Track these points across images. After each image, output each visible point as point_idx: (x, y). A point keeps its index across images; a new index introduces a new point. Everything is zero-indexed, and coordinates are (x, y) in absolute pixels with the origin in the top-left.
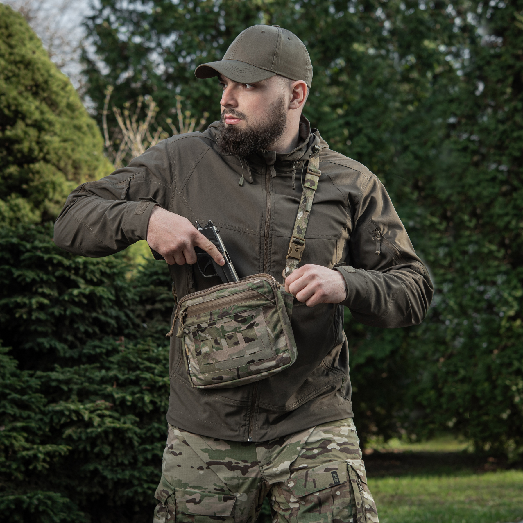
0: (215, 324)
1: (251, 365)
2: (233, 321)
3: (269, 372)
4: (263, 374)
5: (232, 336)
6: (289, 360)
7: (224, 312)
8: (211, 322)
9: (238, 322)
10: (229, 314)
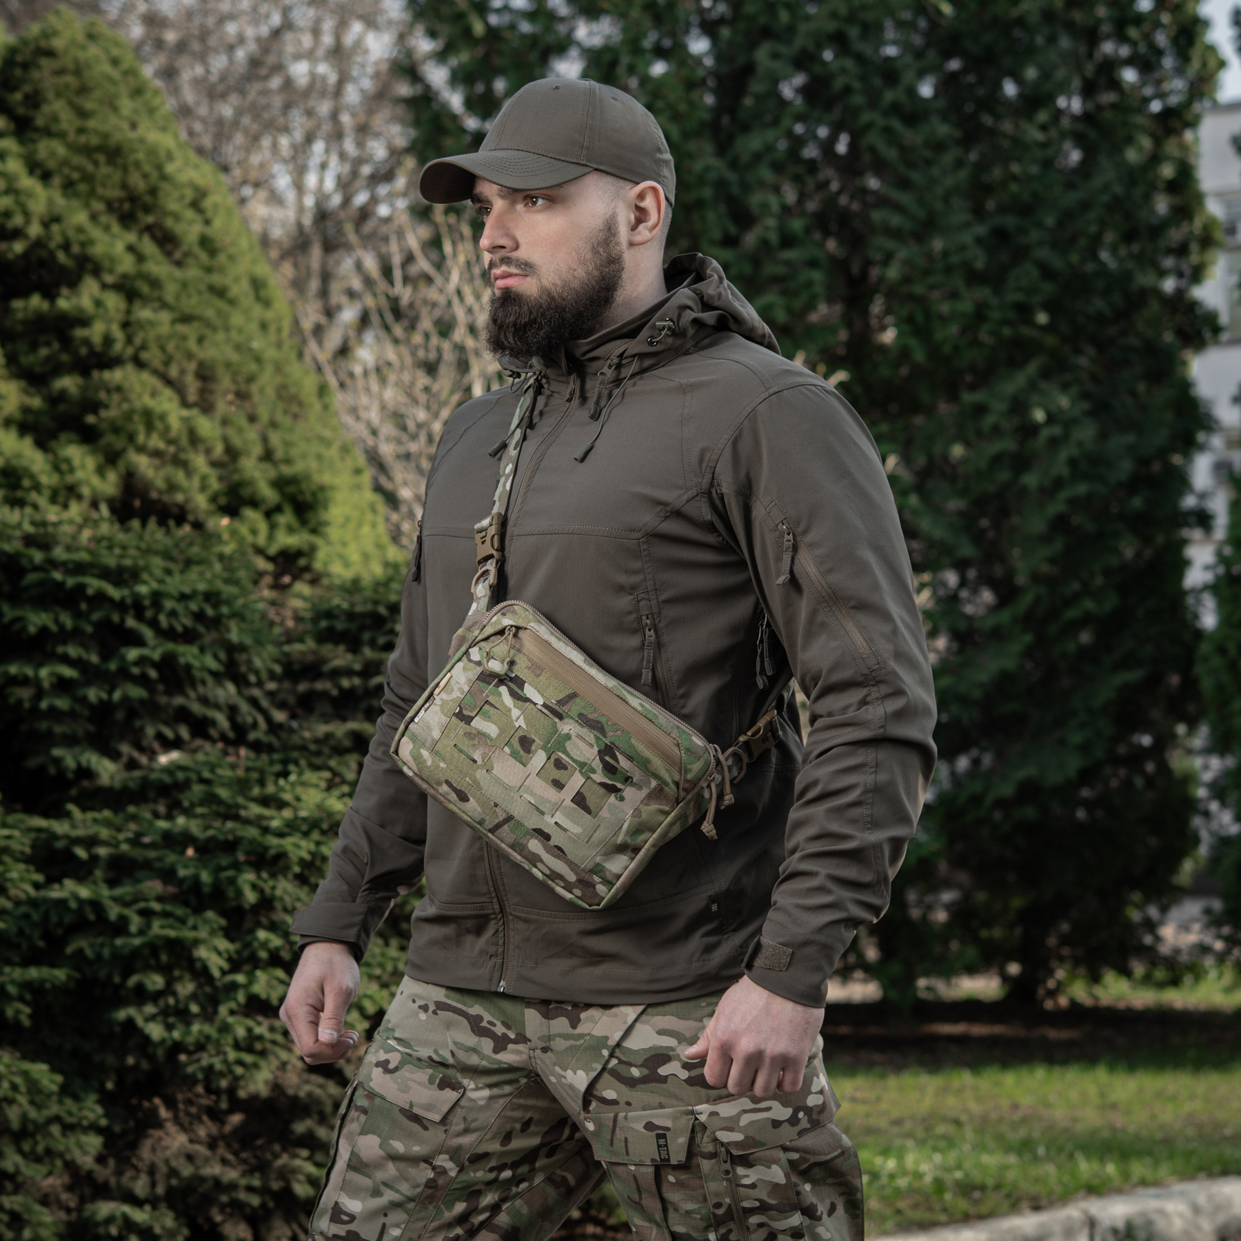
0: (561, 717)
1: (536, 838)
2: (596, 749)
3: (547, 879)
4: (535, 871)
5: (565, 768)
6: (597, 901)
7: (598, 722)
8: (557, 708)
9: (602, 760)
10: (602, 731)
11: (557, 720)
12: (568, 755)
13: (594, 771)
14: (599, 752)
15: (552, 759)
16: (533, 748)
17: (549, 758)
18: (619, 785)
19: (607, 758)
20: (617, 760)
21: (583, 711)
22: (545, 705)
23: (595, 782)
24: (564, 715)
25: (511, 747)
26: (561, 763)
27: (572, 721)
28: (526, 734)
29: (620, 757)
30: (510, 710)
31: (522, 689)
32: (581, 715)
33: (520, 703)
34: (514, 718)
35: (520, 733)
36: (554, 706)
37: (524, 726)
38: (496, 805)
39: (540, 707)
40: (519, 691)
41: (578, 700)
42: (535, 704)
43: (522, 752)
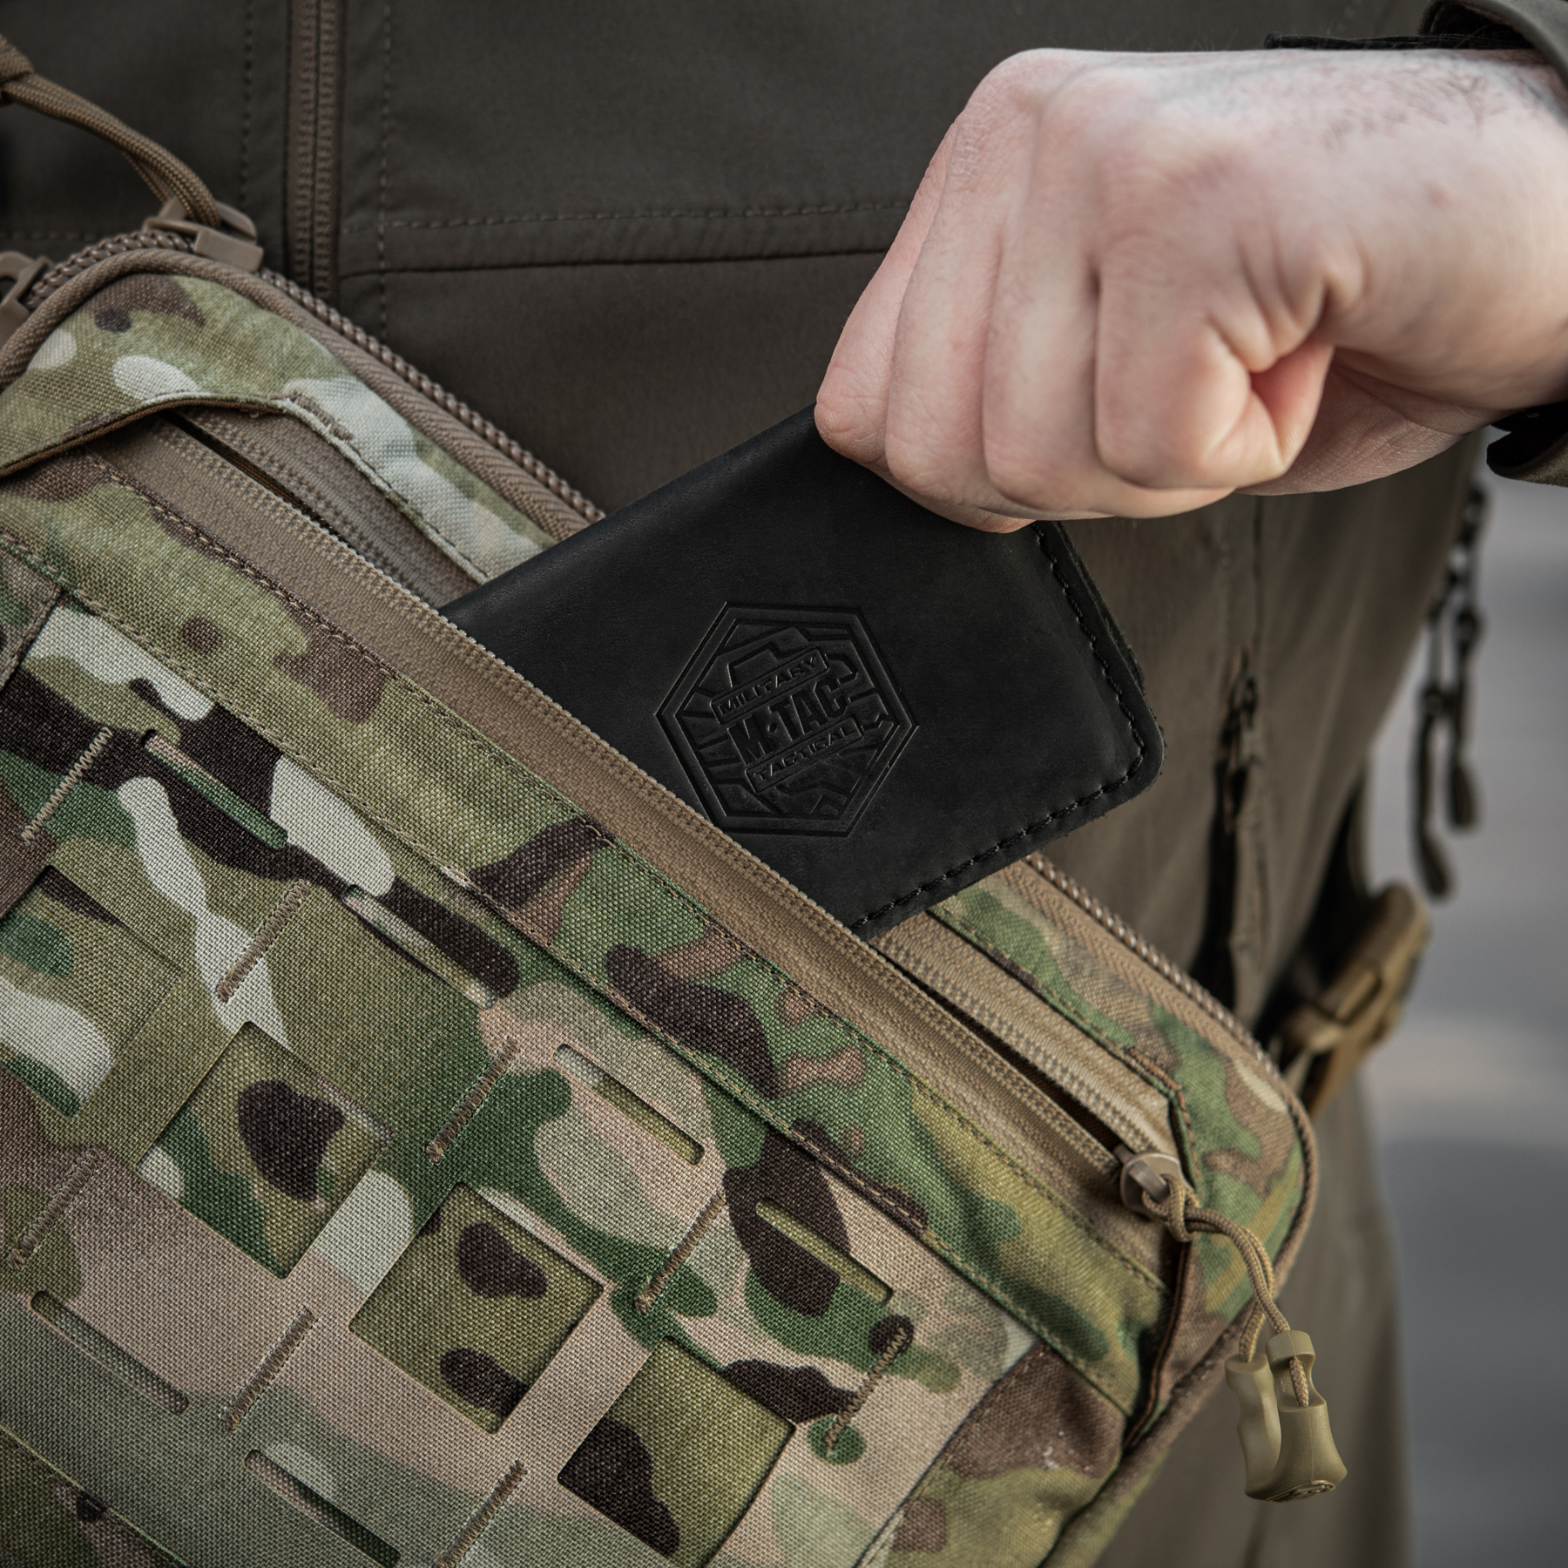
11: (475, 992)
12: (550, 1208)
13: (700, 1300)
14: (734, 1180)
15: (449, 1234)
16: (330, 1162)
17: (428, 1225)
18: (839, 1374)
19: (777, 1221)
20: (833, 1232)
21: (638, 940)
22: (401, 900)
23: (704, 1362)
24: (524, 958)
25: (193, 1155)
26: (502, 1251)
27: (571, 997)
28: (285, 1073)
29: (851, 1208)
30: (183, 927)
31: (260, 798)
32: (623, 963)
33: (246, 884)
34: (211, 979)
35: (250, 1070)
36: (458, 906)
37: (275, 1029)
38: (90, 1508)
39: (372, 912)
40: (239, 811)
41: (603, 864)
42: (339, 889)
43: (259, 1188)
